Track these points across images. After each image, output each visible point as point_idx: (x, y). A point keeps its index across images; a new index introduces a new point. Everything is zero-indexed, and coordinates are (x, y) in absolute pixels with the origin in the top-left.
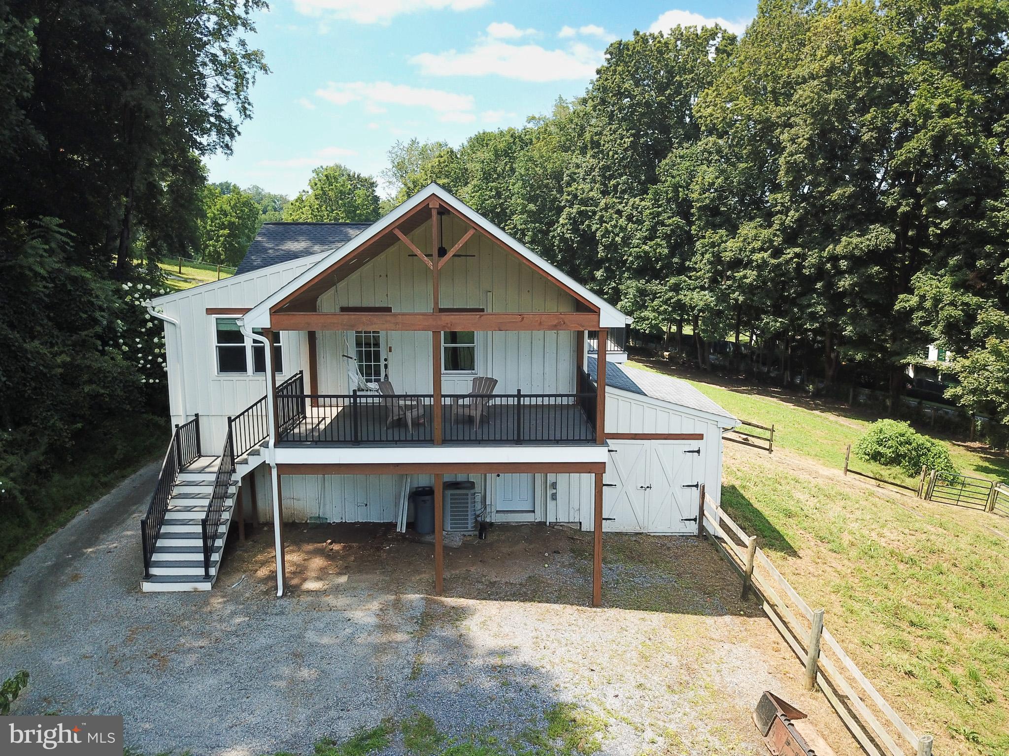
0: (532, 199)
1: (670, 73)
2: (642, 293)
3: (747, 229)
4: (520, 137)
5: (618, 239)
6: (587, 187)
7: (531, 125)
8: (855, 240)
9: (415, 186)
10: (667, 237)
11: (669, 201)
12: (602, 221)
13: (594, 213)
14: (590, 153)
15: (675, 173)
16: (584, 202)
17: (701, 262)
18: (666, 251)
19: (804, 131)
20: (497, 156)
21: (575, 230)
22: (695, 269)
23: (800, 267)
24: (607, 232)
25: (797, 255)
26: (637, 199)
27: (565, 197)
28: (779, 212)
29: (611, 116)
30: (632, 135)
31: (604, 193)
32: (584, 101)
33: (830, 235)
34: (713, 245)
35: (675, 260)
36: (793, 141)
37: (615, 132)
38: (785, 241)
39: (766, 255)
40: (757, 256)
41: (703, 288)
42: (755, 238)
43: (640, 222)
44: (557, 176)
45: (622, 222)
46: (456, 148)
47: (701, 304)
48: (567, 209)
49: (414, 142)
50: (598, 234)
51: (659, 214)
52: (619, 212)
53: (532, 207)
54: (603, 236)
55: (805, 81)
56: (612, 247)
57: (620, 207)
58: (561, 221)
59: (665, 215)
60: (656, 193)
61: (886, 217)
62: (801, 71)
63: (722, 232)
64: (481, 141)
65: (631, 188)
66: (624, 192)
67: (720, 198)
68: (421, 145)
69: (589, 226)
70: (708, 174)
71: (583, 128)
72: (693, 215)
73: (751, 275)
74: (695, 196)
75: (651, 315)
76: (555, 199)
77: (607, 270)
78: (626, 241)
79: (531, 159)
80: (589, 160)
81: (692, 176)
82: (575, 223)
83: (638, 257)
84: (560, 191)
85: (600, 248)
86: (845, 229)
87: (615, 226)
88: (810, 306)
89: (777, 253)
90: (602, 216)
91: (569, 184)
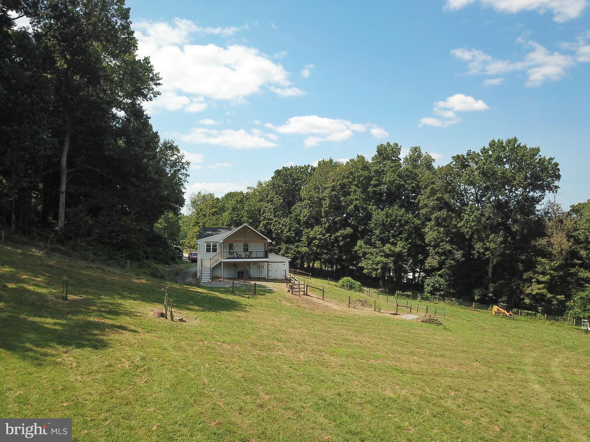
0: (250, 218)
1: (294, 181)
2: (287, 248)
3: (316, 228)
4: (246, 196)
5: (279, 231)
6: (269, 214)
7: (249, 190)
8: (343, 232)
9: (201, 211)
10: (294, 231)
11: (295, 220)
12: (274, 225)
13: (272, 223)
14: (270, 203)
15: (296, 211)
16: (268, 219)
17: (304, 238)
18: (294, 235)
19: (328, 201)
20: (237, 202)
21: (265, 228)
22: (302, 241)
23: (330, 239)
24: (276, 229)
25: (329, 236)
26: (285, 219)
27: (262, 218)
28: (324, 224)
29: (276, 192)
30: (283, 199)
31: (275, 217)
32: (268, 186)
33: (337, 231)
34: (307, 233)
35: (297, 238)
36: (325, 204)
37: (277, 197)
38: (326, 232)
39: (321, 236)
40: (318, 236)
41: (305, 246)
42: (318, 231)
43: (286, 226)
44: (259, 210)
45: (281, 226)
46: (220, 198)
47: (304, 251)
48: (263, 222)
49: (199, 193)
50: (273, 230)
51: (292, 224)
52: (280, 223)
53: (251, 221)
54: (274, 230)
55: (328, 188)
56: (277, 234)
57: (280, 221)
58: (261, 225)
59: (294, 224)
60: (291, 217)
61: (349, 225)
62: (326, 186)
63: (310, 229)
64: (230, 196)
65: (283, 215)
66: (281, 216)
67: (309, 219)
68: (203, 194)
69: (270, 227)
70: (306, 211)
71: (267, 195)
72: (301, 224)
73: (317, 242)
74: (301, 218)
75: (290, 255)
76: (259, 218)
77: (276, 241)
78: (282, 232)
79: (250, 205)
80: (269, 206)
81: (301, 212)
82: (265, 226)
83: (285, 237)
84: (260, 216)
85: (274, 234)
86: (340, 229)
87: (278, 227)
88: (334, 250)
89: (324, 235)
90: (274, 224)
91: (263, 213)
